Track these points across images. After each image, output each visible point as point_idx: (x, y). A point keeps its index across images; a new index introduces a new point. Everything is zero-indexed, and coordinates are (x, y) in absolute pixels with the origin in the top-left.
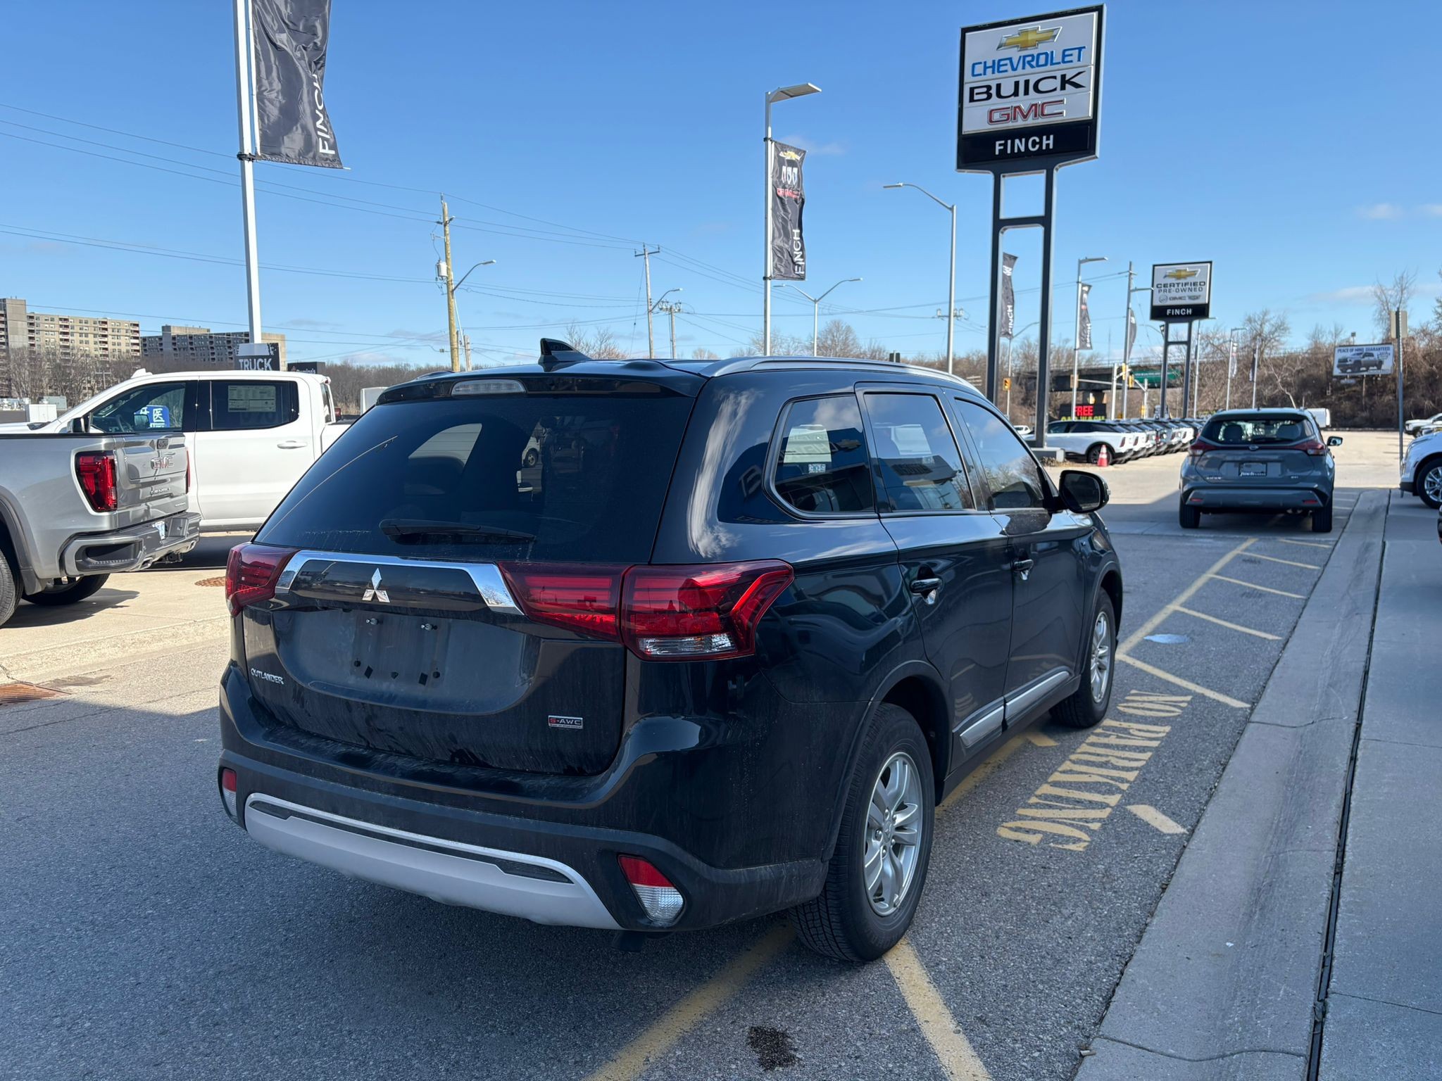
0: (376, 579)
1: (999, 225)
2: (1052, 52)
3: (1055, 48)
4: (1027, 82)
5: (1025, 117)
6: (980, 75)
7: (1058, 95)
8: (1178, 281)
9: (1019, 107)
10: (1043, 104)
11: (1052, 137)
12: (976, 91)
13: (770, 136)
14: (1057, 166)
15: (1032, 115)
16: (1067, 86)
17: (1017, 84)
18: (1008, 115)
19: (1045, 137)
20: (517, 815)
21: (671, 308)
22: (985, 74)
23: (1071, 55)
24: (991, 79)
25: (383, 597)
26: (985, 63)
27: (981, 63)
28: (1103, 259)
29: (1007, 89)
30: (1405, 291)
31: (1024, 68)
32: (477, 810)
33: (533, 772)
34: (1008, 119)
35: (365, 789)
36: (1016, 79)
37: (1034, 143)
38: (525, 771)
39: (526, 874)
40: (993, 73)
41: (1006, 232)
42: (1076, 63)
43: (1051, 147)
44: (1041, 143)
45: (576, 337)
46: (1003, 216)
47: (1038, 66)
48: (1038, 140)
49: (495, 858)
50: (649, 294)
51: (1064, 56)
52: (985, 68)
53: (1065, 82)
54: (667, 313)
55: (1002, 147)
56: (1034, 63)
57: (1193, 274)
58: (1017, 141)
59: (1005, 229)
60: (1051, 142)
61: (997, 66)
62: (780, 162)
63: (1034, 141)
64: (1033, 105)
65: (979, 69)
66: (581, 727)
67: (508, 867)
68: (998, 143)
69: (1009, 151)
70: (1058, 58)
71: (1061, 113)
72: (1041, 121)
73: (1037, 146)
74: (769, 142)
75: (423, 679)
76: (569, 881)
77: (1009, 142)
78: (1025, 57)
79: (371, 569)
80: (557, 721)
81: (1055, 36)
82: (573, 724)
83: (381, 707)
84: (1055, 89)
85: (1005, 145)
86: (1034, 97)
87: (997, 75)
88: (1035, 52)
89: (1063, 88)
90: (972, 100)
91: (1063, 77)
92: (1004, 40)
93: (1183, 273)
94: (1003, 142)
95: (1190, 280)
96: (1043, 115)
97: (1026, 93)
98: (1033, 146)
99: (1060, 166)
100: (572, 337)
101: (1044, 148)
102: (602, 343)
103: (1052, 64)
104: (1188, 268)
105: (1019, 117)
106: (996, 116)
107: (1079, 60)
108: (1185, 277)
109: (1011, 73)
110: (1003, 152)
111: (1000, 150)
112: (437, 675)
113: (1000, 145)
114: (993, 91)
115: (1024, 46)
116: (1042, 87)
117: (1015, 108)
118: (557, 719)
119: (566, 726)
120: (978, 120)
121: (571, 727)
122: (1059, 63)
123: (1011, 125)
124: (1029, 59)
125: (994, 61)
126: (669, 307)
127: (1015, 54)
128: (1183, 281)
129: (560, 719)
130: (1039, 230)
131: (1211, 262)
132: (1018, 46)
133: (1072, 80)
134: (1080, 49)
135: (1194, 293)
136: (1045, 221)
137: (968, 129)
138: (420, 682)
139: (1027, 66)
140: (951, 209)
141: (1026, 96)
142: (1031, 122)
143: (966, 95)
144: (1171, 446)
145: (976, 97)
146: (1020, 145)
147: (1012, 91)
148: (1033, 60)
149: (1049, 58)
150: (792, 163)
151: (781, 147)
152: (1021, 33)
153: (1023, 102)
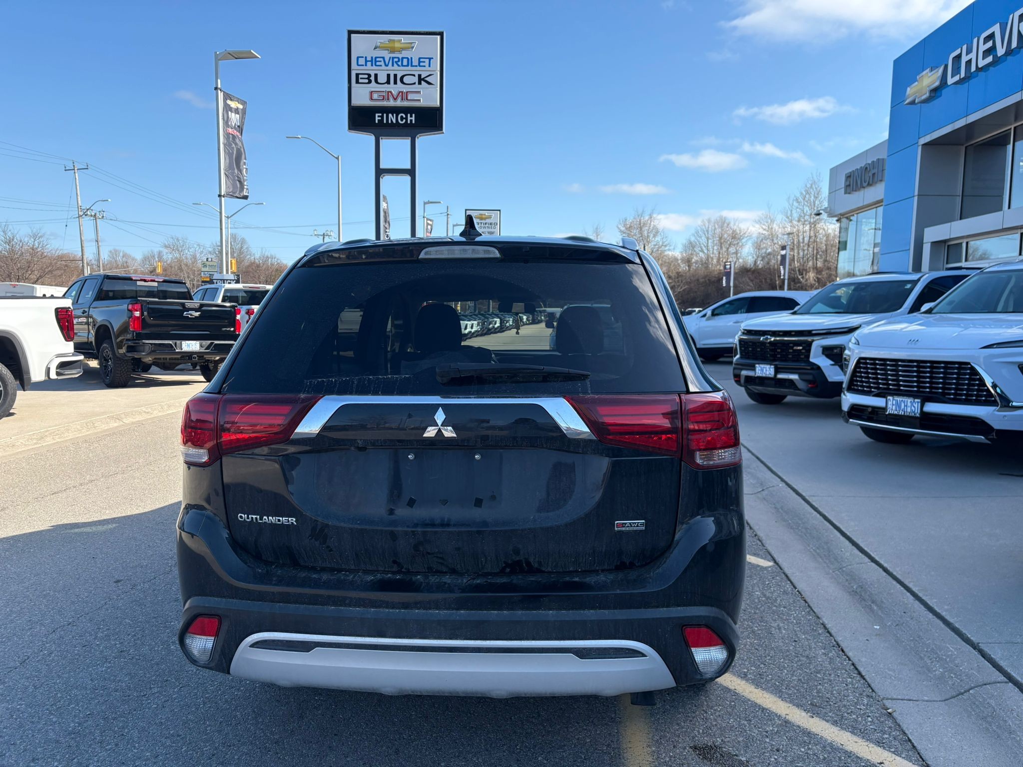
0: (440, 417)
1: (380, 172)
2: (412, 58)
3: (414, 55)
4: (395, 76)
5: (395, 99)
6: (363, 65)
7: (416, 87)
8: (482, 221)
9: (391, 92)
10: (407, 92)
11: (414, 115)
12: (360, 76)
13: (219, 86)
14: (418, 136)
15: (399, 99)
16: (422, 82)
17: (388, 76)
18: (384, 96)
19: (409, 115)
20: (592, 608)
21: (95, 215)
22: (366, 65)
23: (424, 62)
24: (371, 70)
25: (449, 433)
26: (366, 57)
27: (363, 57)
28: (440, 202)
29: (382, 78)
30: (599, 237)
31: (393, 65)
32: (550, 609)
33: (585, 571)
34: (383, 99)
35: (418, 609)
36: (389, 72)
37: (402, 118)
38: (577, 571)
39: (603, 656)
40: (372, 65)
41: (384, 178)
42: (427, 68)
43: (413, 122)
44: (406, 118)
45: (9, 234)
46: (382, 166)
47: (402, 66)
48: (404, 116)
49: (572, 648)
50: (80, 202)
51: (420, 62)
52: (366, 61)
53: (421, 80)
54: (92, 218)
55: (380, 118)
56: (400, 63)
57: (490, 217)
58: (390, 115)
59: (384, 176)
60: (413, 118)
61: (374, 61)
62: (227, 108)
63: (402, 117)
64: (400, 92)
65: (362, 61)
66: (644, 528)
67: (582, 654)
68: (377, 115)
69: (385, 122)
70: (415, 62)
71: (419, 100)
72: (406, 104)
73: (404, 121)
74: (219, 91)
75: (478, 503)
76: (644, 655)
77: (385, 115)
78: (393, 58)
79: (434, 408)
80: (623, 525)
81: (413, 47)
82: (637, 526)
83: (436, 532)
84: (415, 83)
85: (382, 117)
86: (400, 87)
87: (374, 67)
88: (400, 56)
89: (420, 83)
90: (357, 82)
91: (420, 76)
92: (379, 44)
93: (483, 216)
94: (380, 115)
95: (488, 221)
96: (407, 99)
97: (395, 83)
98: (402, 120)
99: (420, 136)
100: (5, 234)
101: (409, 122)
102: (35, 240)
103: (412, 66)
104: (486, 213)
105: (391, 99)
106: (375, 96)
107: (430, 66)
108: (485, 219)
109: (384, 67)
110: (381, 121)
111: (378, 120)
112: (493, 498)
113: (379, 116)
114: (372, 78)
115: (393, 51)
116: (406, 80)
117: (388, 92)
118: (623, 523)
119: (631, 529)
120: (362, 97)
121: (635, 529)
122: (416, 66)
123: (385, 103)
124: (396, 60)
125: (372, 58)
126: (93, 214)
127: (387, 55)
128: (483, 221)
129: (626, 524)
130: (408, 178)
131: (500, 211)
132: (388, 50)
133: (426, 79)
134: (430, 59)
135: (490, 230)
136: (411, 172)
137: (356, 102)
138: (475, 505)
139: (395, 64)
140: (337, 158)
141: (395, 85)
142: (399, 103)
143: (354, 79)
144: (489, 330)
145: (360, 81)
146: (392, 118)
147: (385, 80)
148: (399, 61)
149: (410, 62)
150: (237, 111)
151: (227, 97)
152: (390, 41)
153: (394, 89)
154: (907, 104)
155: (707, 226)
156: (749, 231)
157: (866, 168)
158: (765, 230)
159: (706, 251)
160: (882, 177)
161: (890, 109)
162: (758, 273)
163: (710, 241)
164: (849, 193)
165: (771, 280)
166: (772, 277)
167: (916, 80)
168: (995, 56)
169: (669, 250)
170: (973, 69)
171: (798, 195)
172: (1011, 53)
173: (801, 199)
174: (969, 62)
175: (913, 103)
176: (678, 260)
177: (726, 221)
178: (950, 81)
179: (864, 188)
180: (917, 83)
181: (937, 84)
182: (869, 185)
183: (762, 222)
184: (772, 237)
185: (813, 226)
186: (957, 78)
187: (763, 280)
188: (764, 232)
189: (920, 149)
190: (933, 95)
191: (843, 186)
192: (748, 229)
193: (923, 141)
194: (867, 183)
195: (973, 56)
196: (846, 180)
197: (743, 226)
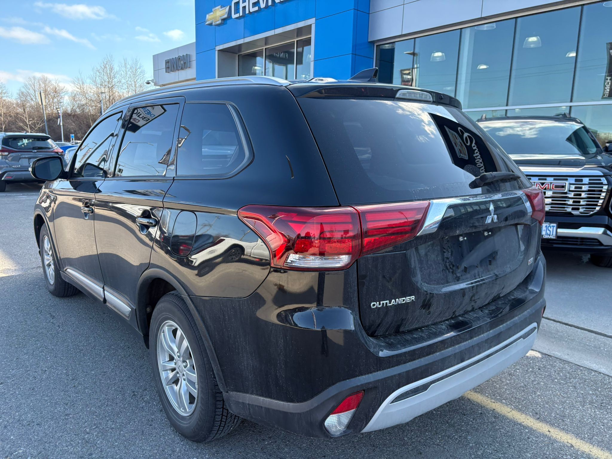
25: (495, 219)
67: (525, 336)
138: (489, 264)
154: (207, 25)
155: (33, 82)
156: (65, 88)
157: (179, 58)
158: (78, 88)
159: (34, 100)
160: (190, 66)
161: (195, 25)
162: (77, 117)
163: (36, 93)
164: (169, 72)
165: (87, 122)
166: (88, 121)
167: (211, 11)
168: (259, 7)
169: (7, 96)
170: (247, 12)
171: (99, 68)
172: (267, 8)
173: (101, 71)
174: (244, 8)
175: (211, 24)
176: (13, 104)
177: (48, 80)
178: (234, 16)
179: (178, 70)
180: (212, 13)
181: (226, 16)
182: (182, 69)
183: (76, 83)
184: (84, 94)
185: (110, 89)
186: (237, 15)
187: (82, 122)
188: (78, 90)
189: (217, 52)
190: (223, 22)
191: (165, 67)
192: (64, 87)
193: (219, 48)
194: (181, 68)
195: (246, 4)
196: (166, 64)
197: (62, 85)
